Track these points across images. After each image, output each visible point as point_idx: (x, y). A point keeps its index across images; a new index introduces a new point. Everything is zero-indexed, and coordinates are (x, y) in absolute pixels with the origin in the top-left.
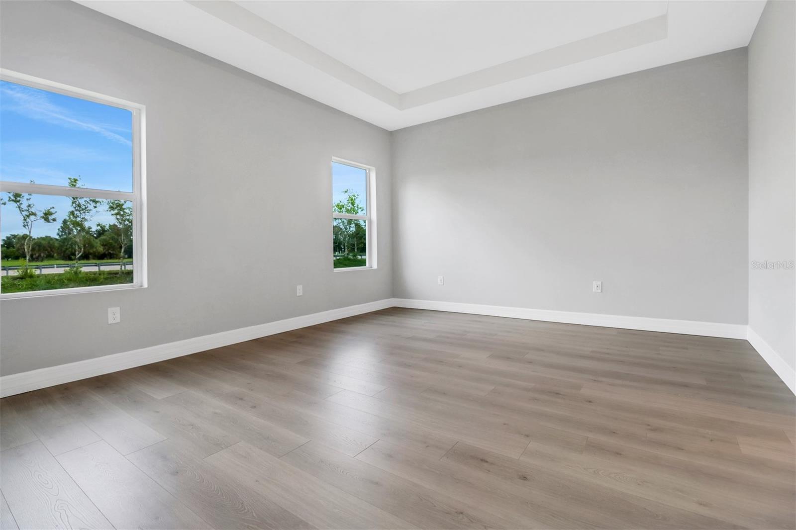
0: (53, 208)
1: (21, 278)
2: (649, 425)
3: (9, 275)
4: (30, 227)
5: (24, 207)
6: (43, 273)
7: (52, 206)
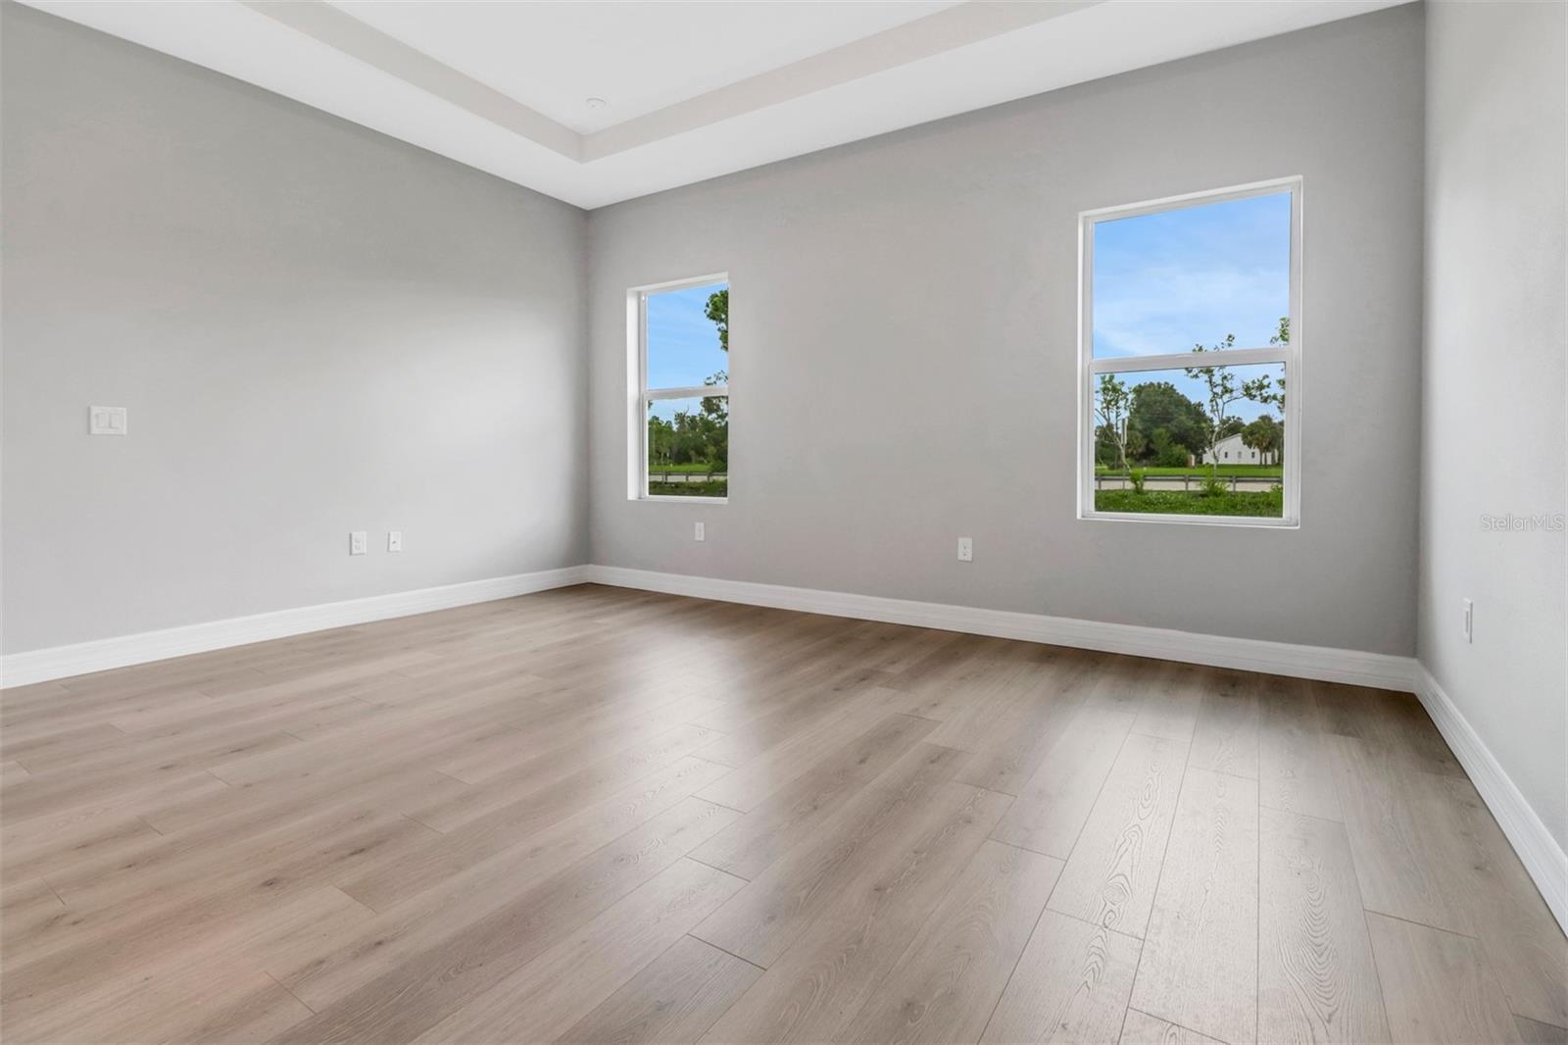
0: (1267, 376)
1: (1203, 495)
2: (75, 923)
3: (1189, 489)
4: (1220, 412)
5: (1217, 379)
6: (1237, 490)
7: (1264, 374)
